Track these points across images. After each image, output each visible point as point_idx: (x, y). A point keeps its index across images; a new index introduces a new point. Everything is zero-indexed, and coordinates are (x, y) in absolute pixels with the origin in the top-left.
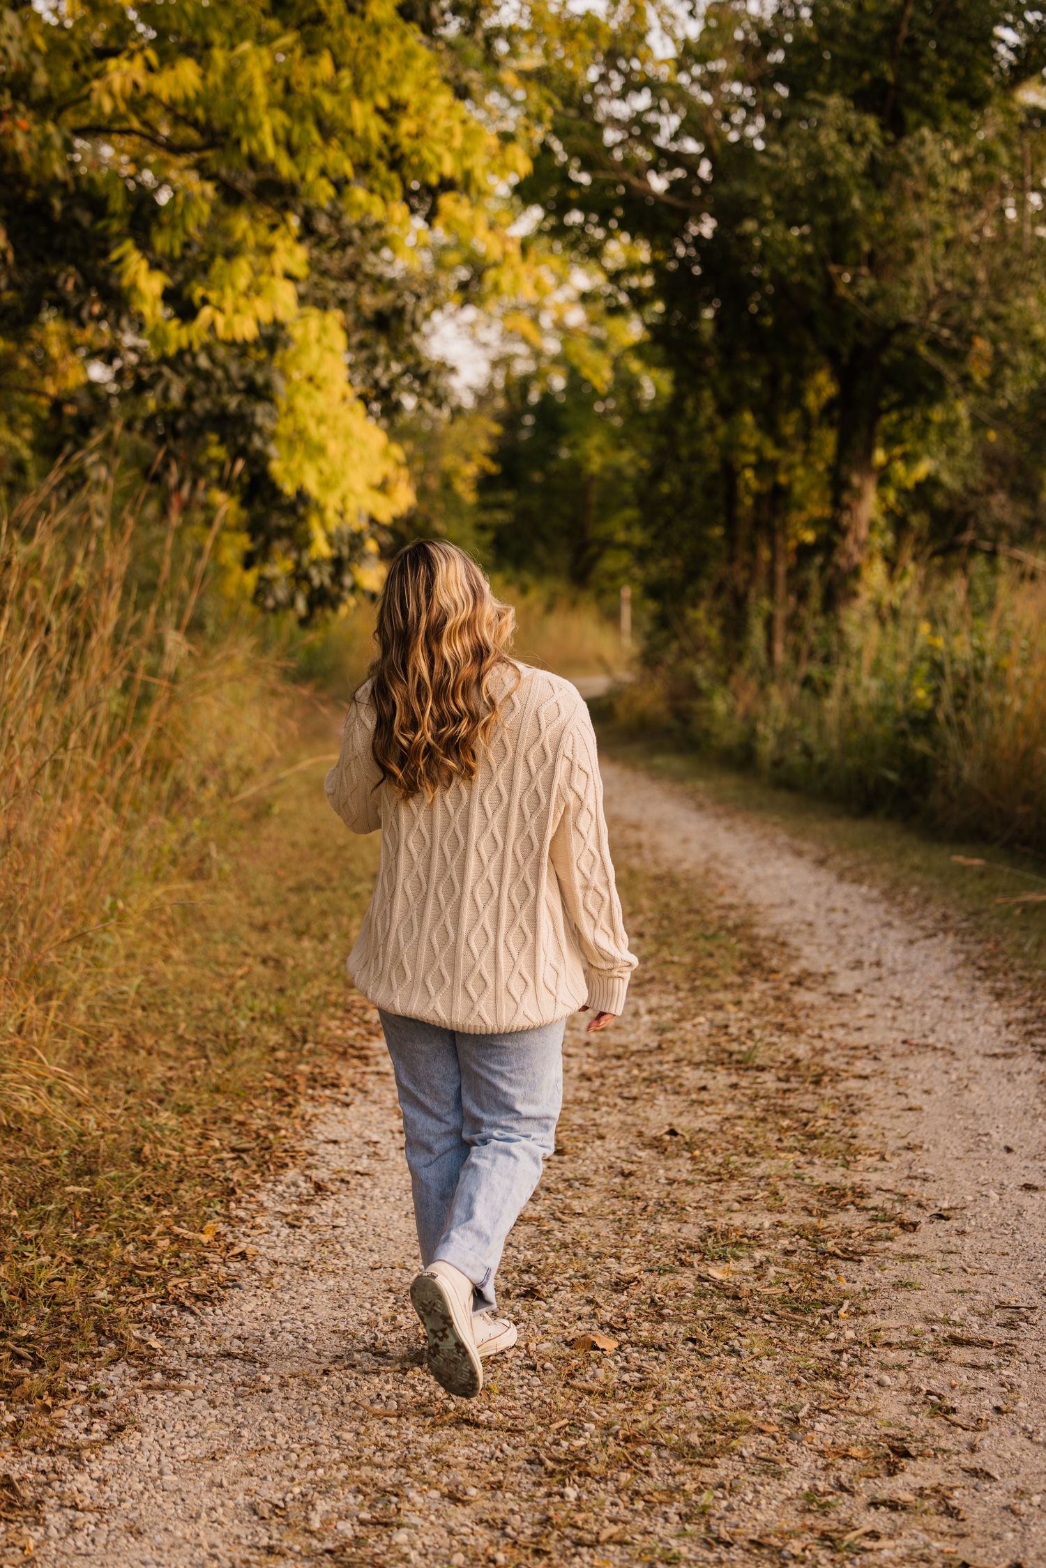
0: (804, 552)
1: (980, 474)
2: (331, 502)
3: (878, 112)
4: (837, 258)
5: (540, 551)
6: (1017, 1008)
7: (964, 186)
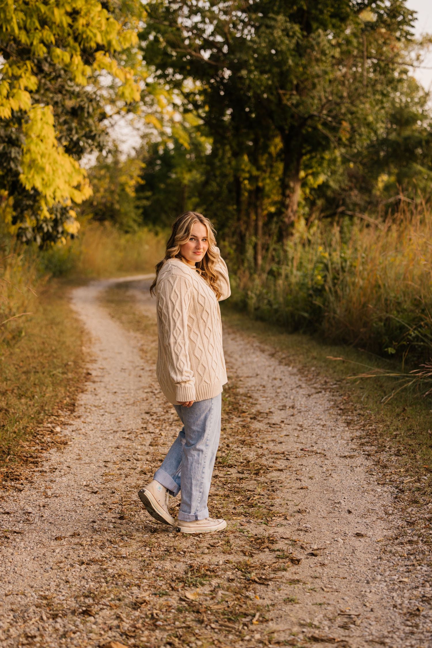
0: (271, 215)
1: (346, 182)
2: (48, 193)
3: (300, 23)
4: (282, 87)
5: (164, 217)
6: (357, 430)
7: (337, 55)
